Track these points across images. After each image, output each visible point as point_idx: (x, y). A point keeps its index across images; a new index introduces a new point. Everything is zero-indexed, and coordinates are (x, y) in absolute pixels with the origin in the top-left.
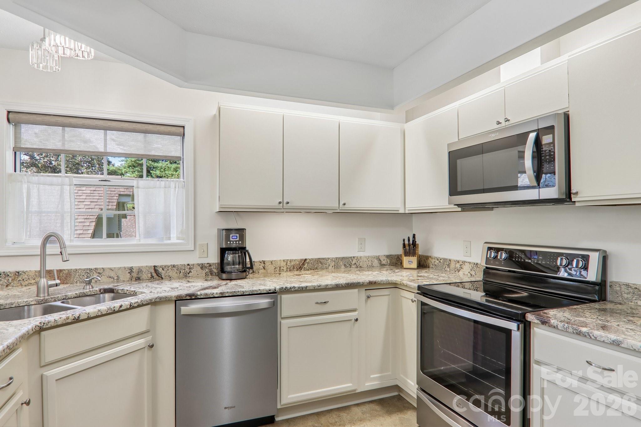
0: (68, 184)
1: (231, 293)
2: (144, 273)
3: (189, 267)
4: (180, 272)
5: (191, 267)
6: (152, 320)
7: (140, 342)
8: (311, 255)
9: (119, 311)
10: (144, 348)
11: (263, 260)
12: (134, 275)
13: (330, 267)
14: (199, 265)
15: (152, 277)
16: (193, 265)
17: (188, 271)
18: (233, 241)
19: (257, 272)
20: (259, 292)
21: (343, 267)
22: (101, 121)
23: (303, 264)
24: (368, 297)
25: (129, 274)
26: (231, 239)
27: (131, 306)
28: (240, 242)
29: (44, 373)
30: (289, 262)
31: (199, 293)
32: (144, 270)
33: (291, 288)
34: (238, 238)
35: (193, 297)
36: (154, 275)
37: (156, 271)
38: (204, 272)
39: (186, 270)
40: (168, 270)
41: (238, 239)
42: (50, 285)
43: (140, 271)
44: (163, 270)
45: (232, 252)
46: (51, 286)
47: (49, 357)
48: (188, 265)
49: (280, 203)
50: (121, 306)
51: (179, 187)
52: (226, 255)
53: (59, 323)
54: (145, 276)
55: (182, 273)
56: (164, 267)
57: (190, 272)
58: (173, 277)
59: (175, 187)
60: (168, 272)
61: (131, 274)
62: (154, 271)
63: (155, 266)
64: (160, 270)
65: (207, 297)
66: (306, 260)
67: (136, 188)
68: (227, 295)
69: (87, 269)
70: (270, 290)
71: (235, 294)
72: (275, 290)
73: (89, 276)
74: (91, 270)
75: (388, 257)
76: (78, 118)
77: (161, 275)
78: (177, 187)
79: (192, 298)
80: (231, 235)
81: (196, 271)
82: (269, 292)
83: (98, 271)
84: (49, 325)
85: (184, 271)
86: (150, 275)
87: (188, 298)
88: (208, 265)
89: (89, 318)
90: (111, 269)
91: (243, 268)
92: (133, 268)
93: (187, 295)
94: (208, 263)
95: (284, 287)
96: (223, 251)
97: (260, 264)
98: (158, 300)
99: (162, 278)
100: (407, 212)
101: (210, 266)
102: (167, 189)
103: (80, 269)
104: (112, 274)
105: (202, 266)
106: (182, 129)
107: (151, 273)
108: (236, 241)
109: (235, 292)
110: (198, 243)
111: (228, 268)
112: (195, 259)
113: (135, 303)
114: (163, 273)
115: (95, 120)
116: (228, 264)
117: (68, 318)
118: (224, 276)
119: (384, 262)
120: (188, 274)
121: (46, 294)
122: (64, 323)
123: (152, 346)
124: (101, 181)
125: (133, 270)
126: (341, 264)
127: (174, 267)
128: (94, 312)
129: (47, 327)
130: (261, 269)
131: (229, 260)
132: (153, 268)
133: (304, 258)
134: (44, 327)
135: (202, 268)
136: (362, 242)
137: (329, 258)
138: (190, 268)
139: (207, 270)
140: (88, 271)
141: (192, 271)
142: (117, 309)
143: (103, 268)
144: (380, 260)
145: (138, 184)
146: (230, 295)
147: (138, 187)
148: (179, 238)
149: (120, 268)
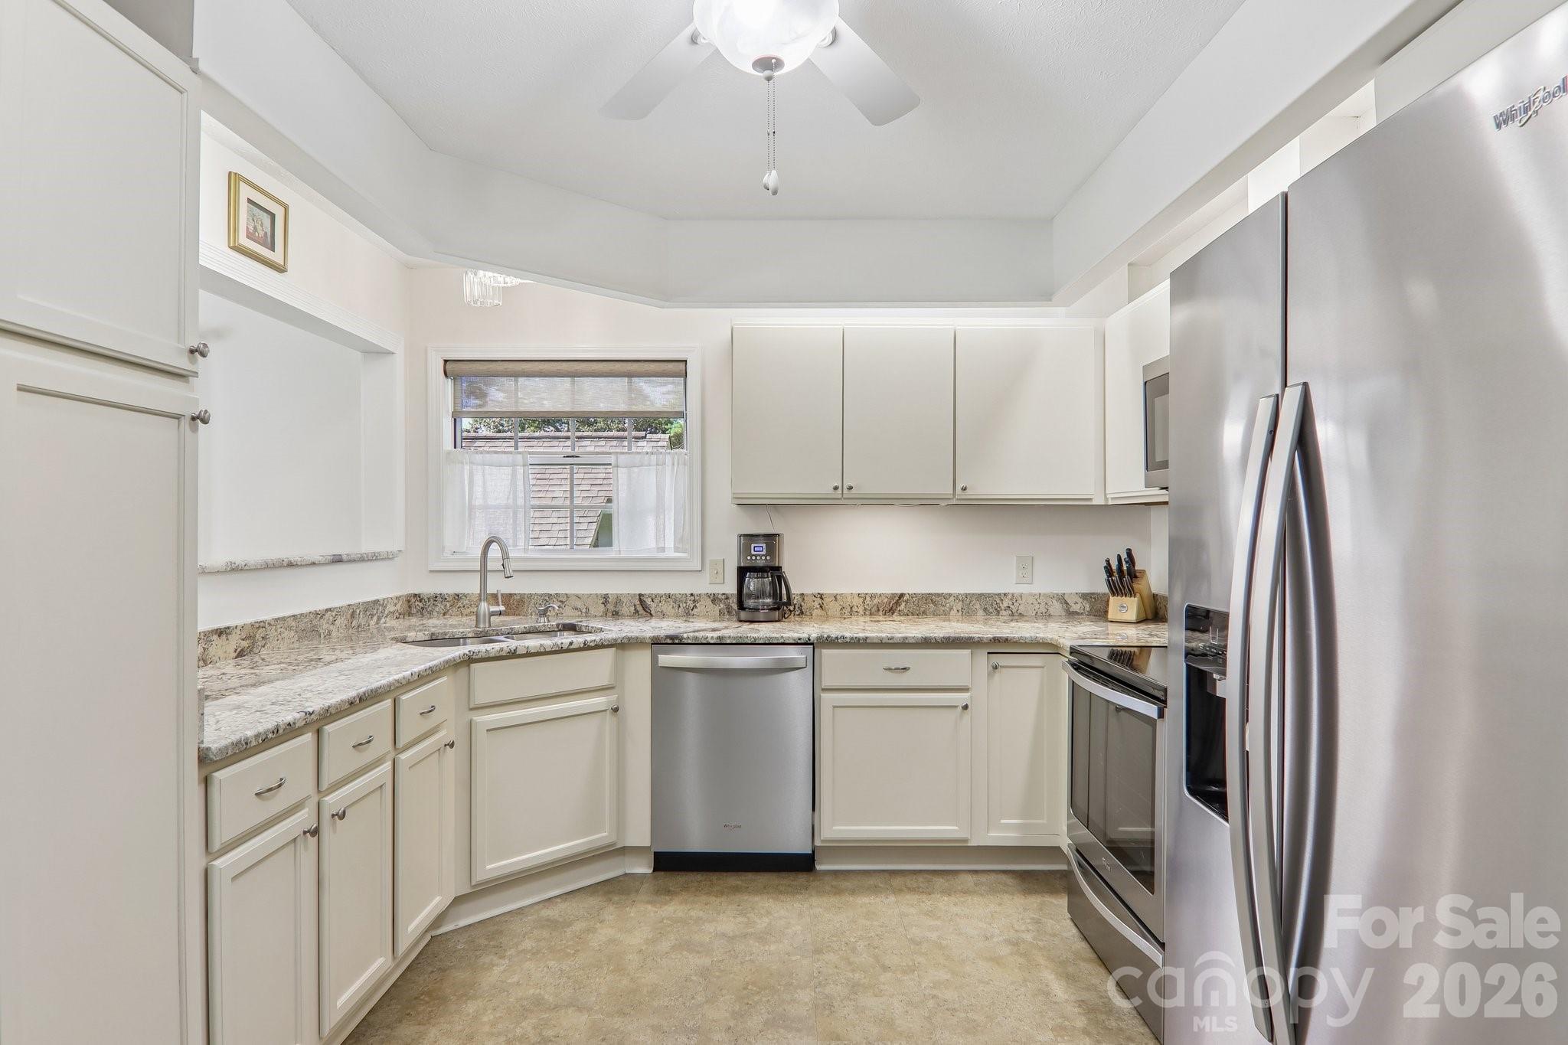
0: (522, 464)
1: (735, 638)
2: (624, 604)
3: (693, 598)
4: (680, 605)
5: (697, 598)
6: (618, 670)
7: (599, 701)
8: (914, 586)
9: (568, 651)
10: (605, 711)
11: (821, 592)
12: (611, 607)
13: (953, 613)
14: (709, 596)
15: (637, 612)
16: (700, 595)
17: (692, 606)
18: (756, 556)
19: (808, 613)
20: (782, 641)
21: (981, 612)
22: (564, 364)
23: (897, 603)
24: (995, 668)
25: (603, 605)
26: (753, 553)
27: (585, 644)
28: (768, 558)
29: (474, 718)
30: (868, 599)
31: (685, 636)
32: (625, 600)
33: (837, 638)
34: (764, 550)
35: (677, 641)
36: (639, 608)
37: (642, 602)
38: (717, 608)
39: (688, 604)
40: (660, 601)
41: (764, 553)
42: (492, 612)
43: (618, 600)
44: (653, 601)
45: (755, 574)
46: (493, 614)
47: (480, 698)
48: (692, 595)
49: (836, 488)
50: (571, 643)
51: (678, 464)
52: (747, 580)
53: (491, 655)
54: (625, 610)
55: (682, 606)
56: (654, 596)
57: (695, 607)
58: (669, 612)
59: (673, 464)
60: (660, 604)
61: (605, 606)
62: (639, 602)
63: (640, 595)
64: (648, 601)
66: (902, 595)
67: (614, 467)
68: (728, 642)
69: (545, 594)
70: (800, 639)
71: (741, 641)
72: (809, 640)
74: (550, 595)
75: (1085, 596)
76: (533, 363)
77: (649, 608)
78: (676, 464)
79: (675, 642)
80: (753, 545)
81: (704, 605)
82: (799, 642)
83: (560, 599)
84: (479, 656)
85: (685, 604)
86: (632, 607)
87: (669, 641)
88: (723, 597)
89: (529, 654)
90: (578, 597)
91: (774, 603)
92: (609, 596)
93: (667, 637)
94: (724, 594)
95: (826, 636)
96: (742, 572)
97: (815, 599)
98: (625, 641)
99: (651, 615)
100: (1110, 503)
101: (727, 598)
102: (660, 468)
103: (536, 594)
104: (579, 604)
105: (714, 599)
106: (682, 365)
107: (635, 606)
108: (761, 556)
109: (740, 637)
110: (709, 558)
111: (750, 603)
112: (703, 586)
113: (591, 642)
114: (653, 606)
115: (556, 363)
116: (750, 596)
117: (502, 650)
118: (743, 615)
119: (1076, 608)
120: (692, 610)
121: (487, 625)
122: (498, 655)
123: (616, 710)
124: (567, 457)
125: (608, 599)
126: (978, 606)
127: (670, 598)
128: (536, 647)
129: (477, 657)
130: (817, 608)
131: (751, 588)
132: (638, 597)
133: (900, 592)
134: (474, 657)
135: (713, 601)
136: (1026, 565)
137: (950, 595)
138: (694, 601)
139: (722, 606)
140: (547, 598)
141: (698, 605)
142: (565, 647)
143: (567, 595)
144: (1067, 603)
145: (617, 460)
146: (734, 642)
147: (617, 466)
148: (677, 550)
149: (590, 595)
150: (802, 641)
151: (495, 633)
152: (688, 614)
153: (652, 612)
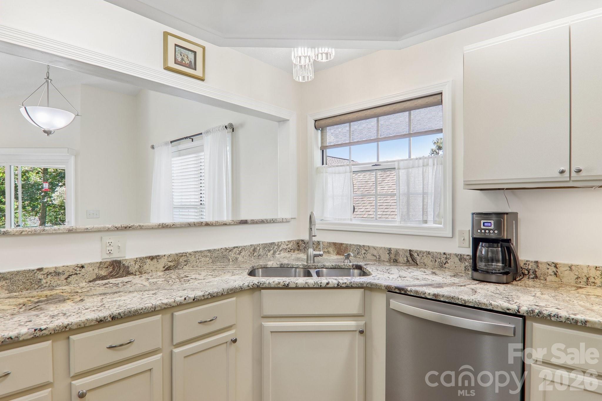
0: (349, 171)
2: (400, 256)
3: (445, 256)
4: (436, 261)
5: (448, 256)
7: (351, 324)
9: (325, 288)
10: (356, 331)
11: (556, 261)
12: (393, 256)
14: (457, 256)
15: (408, 261)
16: (450, 255)
17: (445, 261)
18: (485, 230)
19: (542, 278)
22: (369, 111)
25: (388, 255)
26: (482, 227)
27: (338, 285)
28: (496, 232)
29: (263, 323)
32: (401, 253)
33: (550, 315)
34: (493, 226)
36: (410, 259)
37: (411, 255)
38: (463, 265)
39: (442, 260)
40: (423, 256)
41: (492, 227)
43: (397, 252)
44: (418, 256)
45: (487, 244)
47: (267, 311)
48: (444, 254)
49: (562, 172)
50: (328, 284)
51: (437, 164)
52: (480, 247)
53: (272, 286)
54: (401, 259)
55: (437, 262)
56: (419, 252)
57: (447, 262)
58: (428, 264)
59: (434, 165)
60: (423, 258)
61: (389, 256)
62: (409, 255)
63: (410, 251)
64: (415, 255)
65: (417, 295)
67: (397, 169)
68: (442, 299)
69: (358, 245)
70: (509, 309)
71: (453, 301)
72: (518, 311)
73: (359, 252)
76: (354, 113)
77: (416, 261)
78: (436, 164)
79: (401, 291)
80: (482, 222)
81: (453, 262)
82: (508, 311)
83: (365, 249)
84: (264, 286)
85: (439, 260)
86: (405, 259)
87: (397, 291)
89: (297, 288)
90: (374, 248)
92: (392, 249)
93: (396, 288)
95: (537, 311)
96: (476, 242)
97: (548, 267)
98: (369, 286)
99: (417, 264)
101: (471, 258)
102: (425, 168)
103: (353, 245)
104: (375, 253)
106: (440, 96)
107: (407, 257)
108: (489, 230)
110: (458, 229)
111: (481, 265)
112: (453, 248)
113: (343, 284)
114: (418, 259)
118: (477, 275)
120: (445, 264)
121: (312, 262)
122: (276, 286)
123: (361, 332)
124: (374, 166)
125: (391, 251)
127: (429, 254)
128: (302, 284)
129: (263, 286)
130: (551, 275)
131: (483, 253)
132: (409, 252)
135: (460, 259)
138: (446, 258)
139: (467, 264)
140: (359, 247)
141: (449, 261)
143: (368, 246)
145: (399, 165)
146: (447, 301)
148: (435, 222)
149: (381, 248)
150: (511, 312)
151: (314, 267)
152: (442, 267)
153: (418, 263)
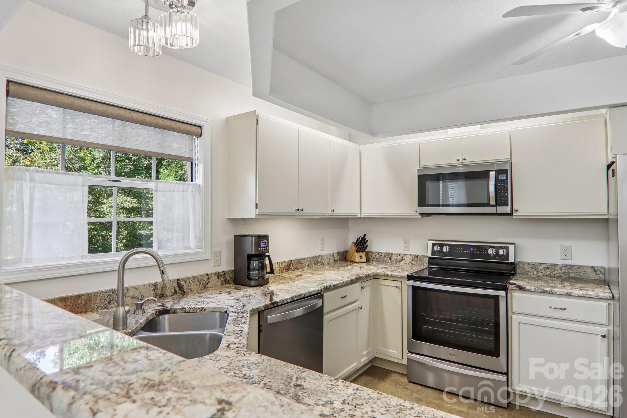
2: (168, 289)
3: (207, 277)
4: (200, 283)
5: (210, 276)
8: (295, 257)
12: (159, 292)
13: (306, 266)
14: (216, 274)
15: (175, 292)
16: (211, 274)
17: (207, 282)
18: (263, 247)
21: (313, 265)
23: (290, 265)
24: (363, 288)
25: (153, 292)
26: (261, 246)
30: (281, 265)
32: (168, 285)
36: (177, 289)
37: (179, 284)
38: (220, 281)
39: (205, 281)
40: (190, 282)
43: (164, 286)
44: (185, 283)
48: (207, 275)
54: (169, 292)
55: (202, 284)
56: (186, 279)
57: (209, 282)
58: (194, 289)
59: (192, 191)
60: (190, 284)
61: (155, 292)
62: (177, 285)
63: (178, 280)
64: (183, 283)
66: (292, 261)
67: (154, 191)
69: (110, 291)
73: (112, 299)
75: (338, 253)
77: (183, 289)
81: (214, 280)
85: (203, 282)
86: (173, 290)
88: (223, 274)
90: (135, 288)
92: (158, 284)
94: (223, 272)
99: (184, 292)
101: (225, 274)
103: (102, 292)
104: (136, 294)
105: (218, 275)
106: (199, 129)
107: (175, 288)
108: (265, 247)
110: (213, 251)
112: (210, 269)
114: (185, 287)
119: (336, 259)
120: (207, 284)
124: (110, 181)
125: (157, 286)
126: (313, 262)
127: (195, 279)
132: (176, 282)
133: (290, 259)
135: (218, 277)
136: (323, 242)
137: (305, 258)
138: (208, 279)
139: (223, 280)
140: (111, 293)
141: (210, 281)
144: (334, 257)
145: (157, 187)
147: (157, 191)
148: (198, 247)
149: (144, 286)
152: (205, 287)
153: (185, 290)
